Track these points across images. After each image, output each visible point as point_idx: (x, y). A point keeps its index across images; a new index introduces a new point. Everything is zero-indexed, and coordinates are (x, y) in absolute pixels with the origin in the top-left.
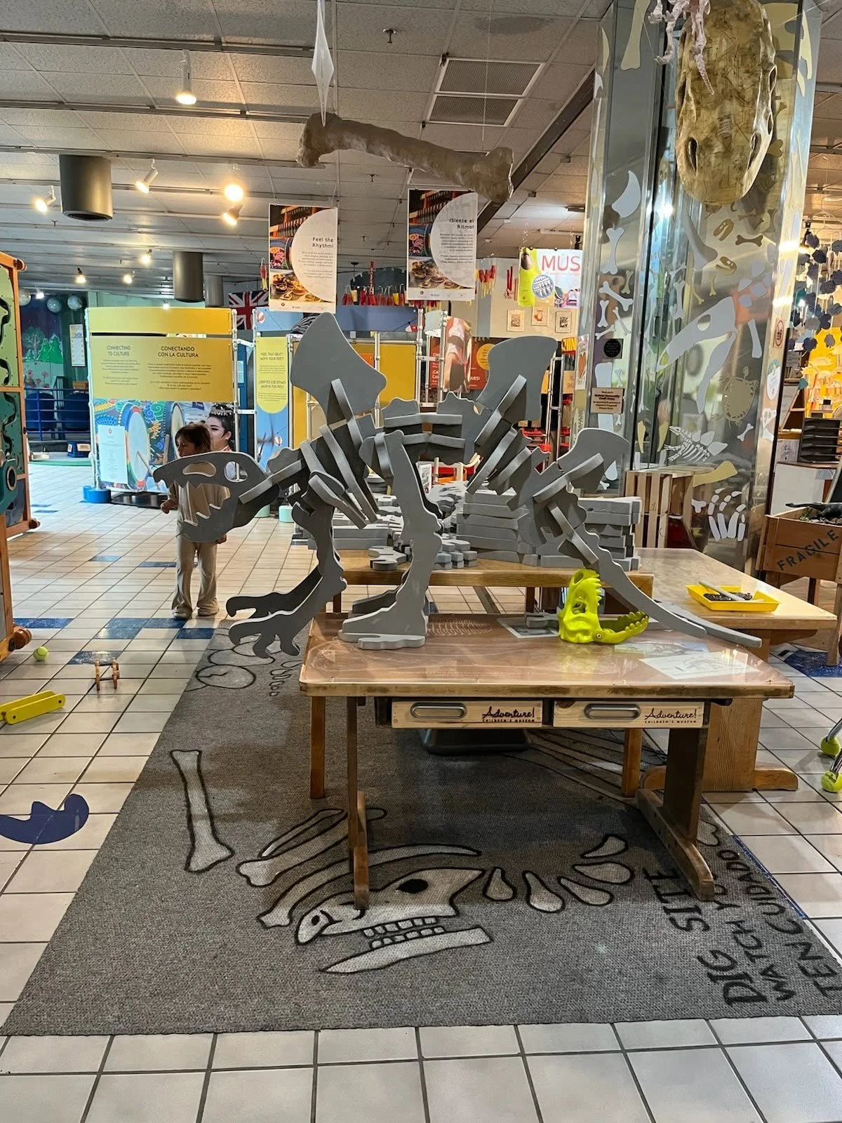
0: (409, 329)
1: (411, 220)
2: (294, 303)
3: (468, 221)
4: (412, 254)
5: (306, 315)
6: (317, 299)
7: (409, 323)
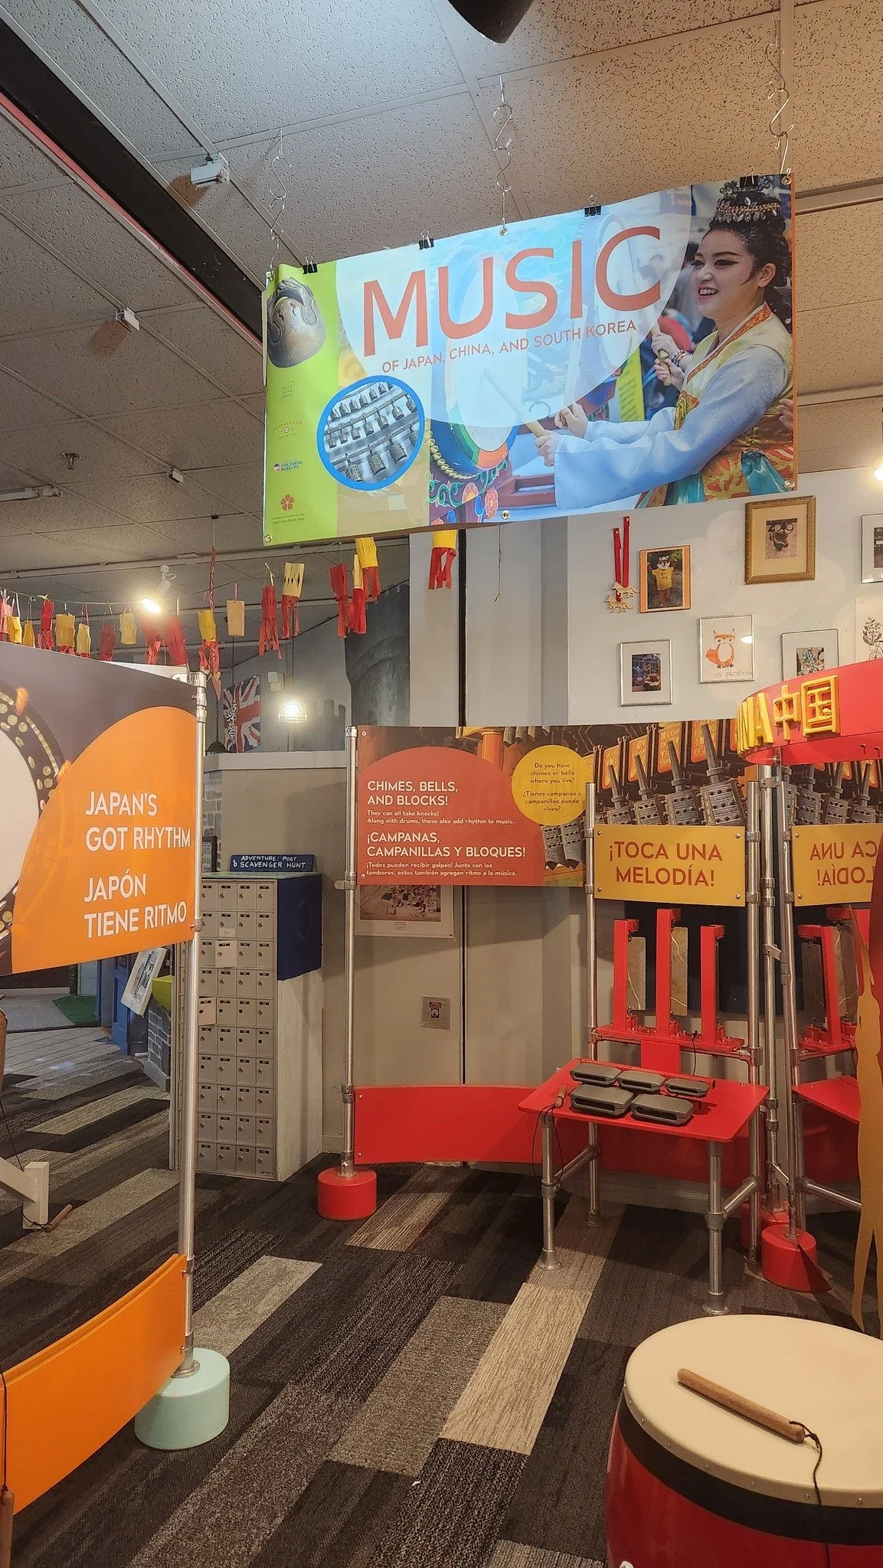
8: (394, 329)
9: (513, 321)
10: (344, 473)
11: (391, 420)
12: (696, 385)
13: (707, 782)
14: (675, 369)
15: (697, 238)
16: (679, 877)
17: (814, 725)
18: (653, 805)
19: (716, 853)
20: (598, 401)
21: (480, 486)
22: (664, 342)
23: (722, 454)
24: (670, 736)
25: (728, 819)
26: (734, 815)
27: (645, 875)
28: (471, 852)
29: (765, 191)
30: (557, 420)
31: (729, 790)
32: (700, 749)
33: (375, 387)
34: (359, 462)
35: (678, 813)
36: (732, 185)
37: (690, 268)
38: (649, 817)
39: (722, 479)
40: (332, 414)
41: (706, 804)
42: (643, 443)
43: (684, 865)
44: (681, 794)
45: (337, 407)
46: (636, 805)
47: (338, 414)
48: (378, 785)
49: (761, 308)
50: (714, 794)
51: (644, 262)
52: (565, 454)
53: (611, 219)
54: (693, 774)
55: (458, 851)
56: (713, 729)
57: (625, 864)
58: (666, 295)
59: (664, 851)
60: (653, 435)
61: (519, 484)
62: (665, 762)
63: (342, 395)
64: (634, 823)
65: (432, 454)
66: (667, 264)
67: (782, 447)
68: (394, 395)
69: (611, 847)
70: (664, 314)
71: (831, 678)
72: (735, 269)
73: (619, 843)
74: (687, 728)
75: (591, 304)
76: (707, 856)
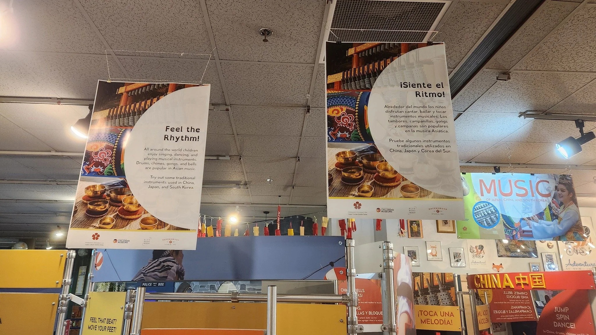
0: (331, 275)
1: (330, 86)
2: (119, 234)
3: (434, 86)
4: (334, 139)
5: (158, 254)
6: (161, 225)
7: (332, 264)
8: (489, 191)
9: (518, 195)
10: (480, 223)
11: (490, 212)
12: (561, 215)
13: (439, 291)
14: (556, 211)
15: (557, 185)
16: (442, 322)
17: (535, 285)
18: (423, 298)
19: (452, 315)
20: (541, 215)
21: (516, 231)
22: (553, 205)
23: (569, 231)
24: (426, 277)
25: (447, 303)
26: (449, 302)
27: (430, 321)
28: (370, 313)
29: (567, 178)
30: (531, 218)
31: (446, 294)
32: (436, 282)
33: (485, 204)
34: (483, 221)
35: (431, 301)
36: (561, 175)
37: (556, 191)
38: (422, 302)
39: (570, 237)
40: (475, 209)
41: (439, 298)
42: (552, 226)
43: (443, 318)
44: (432, 295)
45: (476, 207)
46: (418, 298)
47: (476, 209)
48: (344, 290)
49: (571, 202)
50: (442, 295)
51: (546, 188)
52: (534, 226)
53: (537, 177)
54: (435, 289)
55: (366, 313)
56: (440, 276)
57: (424, 318)
58: (552, 195)
59: (436, 313)
60: (554, 225)
61: (524, 231)
62: (426, 285)
63: (476, 204)
64: (418, 304)
65: (503, 222)
66: (552, 189)
67: (580, 231)
68: (490, 206)
69: (418, 312)
70: (553, 199)
71: (542, 274)
72: (565, 192)
73: (421, 311)
74: (432, 275)
75: (536, 194)
76: (450, 316)
